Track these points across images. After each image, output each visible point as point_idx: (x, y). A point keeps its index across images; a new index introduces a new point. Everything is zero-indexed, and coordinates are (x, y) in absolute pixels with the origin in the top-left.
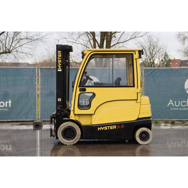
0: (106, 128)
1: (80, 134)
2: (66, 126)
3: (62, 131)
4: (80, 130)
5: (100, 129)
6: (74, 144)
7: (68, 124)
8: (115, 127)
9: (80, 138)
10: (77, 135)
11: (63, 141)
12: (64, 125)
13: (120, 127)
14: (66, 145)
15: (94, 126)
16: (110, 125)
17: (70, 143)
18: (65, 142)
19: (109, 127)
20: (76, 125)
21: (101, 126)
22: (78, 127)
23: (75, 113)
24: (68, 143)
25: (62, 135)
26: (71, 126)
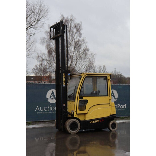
0: (94, 122)
1: (80, 126)
2: (72, 121)
3: (70, 125)
4: (80, 124)
5: (91, 122)
6: (77, 133)
7: (73, 120)
8: (99, 121)
9: (80, 129)
10: (78, 127)
11: (70, 131)
12: (71, 121)
13: (102, 120)
14: (72, 134)
15: (87, 121)
16: (96, 120)
17: (74, 132)
18: (72, 132)
19: (95, 121)
20: (77, 120)
21: (91, 121)
22: (79, 122)
23: (77, 113)
24: (73, 132)
25: (70, 128)
26: (75, 122)
